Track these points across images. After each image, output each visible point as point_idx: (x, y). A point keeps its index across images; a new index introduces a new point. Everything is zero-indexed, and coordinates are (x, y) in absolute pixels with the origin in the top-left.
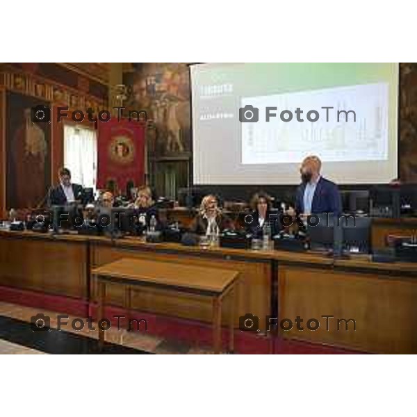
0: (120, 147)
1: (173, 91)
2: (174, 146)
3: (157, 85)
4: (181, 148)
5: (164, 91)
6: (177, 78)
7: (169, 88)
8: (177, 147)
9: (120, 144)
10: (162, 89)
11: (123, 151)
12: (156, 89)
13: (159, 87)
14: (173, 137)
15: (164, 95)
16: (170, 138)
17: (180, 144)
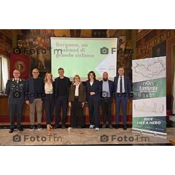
0: (19, 66)
1: (41, 45)
2: (42, 67)
3: (34, 42)
4: (45, 68)
5: (37, 45)
6: (43, 41)
7: (39, 44)
9: (20, 64)
10: (36, 44)
11: (21, 67)
12: (34, 44)
13: (35, 43)
16: (40, 64)
17: (44, 66)
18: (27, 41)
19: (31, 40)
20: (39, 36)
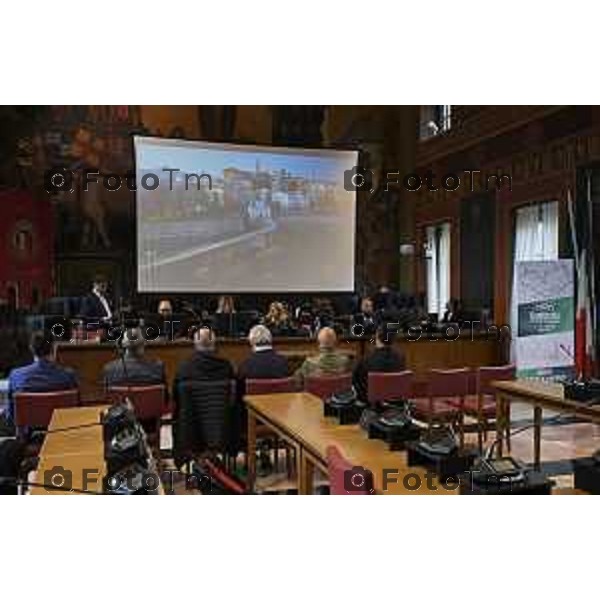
1: (93, 160)
2: (95, 240)
3: (65, 146)
4: (107, 243)
5: (76, 159)
6: (99, 144)
7: (85, 154)
8: (100, 240)
12: (64, 153)
13: (68, 151)
14: (93, 223)
15: (78, 164)
16: (87, 228)
17: (104, 235)
18: (38, 141)
19: (53, 138)
20: (84, 128)
